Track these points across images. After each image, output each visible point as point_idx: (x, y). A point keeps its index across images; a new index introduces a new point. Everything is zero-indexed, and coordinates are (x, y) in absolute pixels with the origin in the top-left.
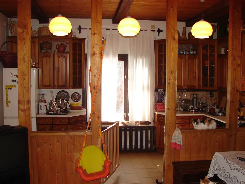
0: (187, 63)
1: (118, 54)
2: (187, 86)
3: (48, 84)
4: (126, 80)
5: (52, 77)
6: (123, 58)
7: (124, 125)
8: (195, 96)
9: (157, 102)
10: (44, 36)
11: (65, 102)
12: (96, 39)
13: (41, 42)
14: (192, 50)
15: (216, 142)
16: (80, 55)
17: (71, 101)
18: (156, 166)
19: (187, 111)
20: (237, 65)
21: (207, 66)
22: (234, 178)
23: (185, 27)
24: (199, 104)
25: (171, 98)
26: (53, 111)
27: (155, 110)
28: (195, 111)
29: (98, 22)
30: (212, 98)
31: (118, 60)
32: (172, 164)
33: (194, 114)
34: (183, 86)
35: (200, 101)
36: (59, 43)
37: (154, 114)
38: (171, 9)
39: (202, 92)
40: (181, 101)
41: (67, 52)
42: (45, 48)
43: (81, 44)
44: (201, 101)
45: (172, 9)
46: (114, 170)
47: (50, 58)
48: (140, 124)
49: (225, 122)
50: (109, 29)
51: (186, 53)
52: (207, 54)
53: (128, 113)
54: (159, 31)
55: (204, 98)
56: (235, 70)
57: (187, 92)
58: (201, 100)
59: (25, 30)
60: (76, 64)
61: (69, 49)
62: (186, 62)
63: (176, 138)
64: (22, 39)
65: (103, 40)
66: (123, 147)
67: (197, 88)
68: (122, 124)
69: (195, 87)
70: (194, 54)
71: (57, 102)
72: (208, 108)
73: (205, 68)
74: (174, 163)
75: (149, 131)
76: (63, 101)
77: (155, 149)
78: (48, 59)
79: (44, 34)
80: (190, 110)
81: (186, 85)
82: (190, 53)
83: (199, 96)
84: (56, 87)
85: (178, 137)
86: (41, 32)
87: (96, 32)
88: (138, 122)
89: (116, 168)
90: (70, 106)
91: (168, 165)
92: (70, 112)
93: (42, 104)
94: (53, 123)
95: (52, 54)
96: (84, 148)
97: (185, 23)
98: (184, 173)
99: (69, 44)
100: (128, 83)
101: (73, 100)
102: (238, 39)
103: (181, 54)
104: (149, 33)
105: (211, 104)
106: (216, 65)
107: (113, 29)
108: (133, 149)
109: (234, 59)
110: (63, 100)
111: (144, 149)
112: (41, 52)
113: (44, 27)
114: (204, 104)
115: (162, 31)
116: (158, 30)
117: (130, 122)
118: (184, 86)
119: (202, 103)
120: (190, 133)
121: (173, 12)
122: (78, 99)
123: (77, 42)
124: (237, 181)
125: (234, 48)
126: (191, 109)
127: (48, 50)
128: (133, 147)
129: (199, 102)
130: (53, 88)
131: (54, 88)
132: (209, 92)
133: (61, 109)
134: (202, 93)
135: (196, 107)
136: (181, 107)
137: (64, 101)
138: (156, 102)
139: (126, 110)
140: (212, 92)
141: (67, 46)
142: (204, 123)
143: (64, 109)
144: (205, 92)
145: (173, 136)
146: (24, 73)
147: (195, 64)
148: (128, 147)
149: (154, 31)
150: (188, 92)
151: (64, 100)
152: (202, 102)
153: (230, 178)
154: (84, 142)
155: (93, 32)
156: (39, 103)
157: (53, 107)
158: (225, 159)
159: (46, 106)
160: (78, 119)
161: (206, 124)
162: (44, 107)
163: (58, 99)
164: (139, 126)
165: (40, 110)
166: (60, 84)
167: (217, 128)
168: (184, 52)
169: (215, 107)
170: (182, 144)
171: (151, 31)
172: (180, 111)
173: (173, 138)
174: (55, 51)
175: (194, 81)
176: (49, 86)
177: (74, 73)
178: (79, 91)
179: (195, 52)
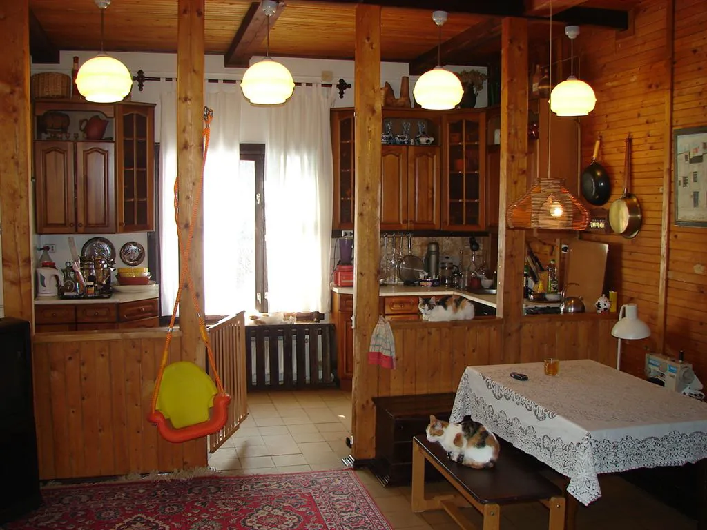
0: (413, 165)
1: (240, 144)
2: (414, 222)
3: (63, 222)
4: (260, 208)
5: (71, 200)
6: (253, 152)
7: (257, 322)
8: (433, 248)
9: (338, 264)
10: (48, 97)
11: (105, 266)
12: (190, 111)
13: (41, 113)
14: (424, 134)
15: (474, 351)
16: (142, 146)
17: (118, 263)
18: (338, 418)
19: (414, 285)
20: (521, 172)
21: (462, 175)
22: (501, 415)
23: (407, 78)
24: (443, 268)
25: (367, 247)
26: (75, 290)
27: (333, 283)
28: (432, 286)
29: (194, 71)
30: (477, 253)
31: (241, 159)
32: (372, 403)
33: (432, 291)
34: (401, 222)
35: (445, 260)
36: (89, 116)
37: (332, 293)
38: (366, 41)
39: (451, 238)
40: (399, 261)
41: (110, 140)
42: (52, 128)
43: (145, 118)
44: (450, 260)
45: (368, 41)
46: (235, 425)
47: (64, 153)
48: (297, 320)
49: (494, 306)
50: (216, 81)
51: (409, 142)
52: (460, 144)
53: (266, 293)
54: (343, 86)
55: (456, 254)
56: (516, 183)
57: (413, 239)
58: (447, 258)
59: (17, 89)
60: (132, 170)
61: (114, 130)
62: (409, 165)
63: (380, 342)
64: (11, 109)
65: (207, 114)
66: (254, 378)
67: (437, 228)
68: (253, 321)
69: (433, 224)
70: (429, 143)
71: (86, 267)
72: (464, 278)
73: (455, 179)
74: (376, 400)
75: (320, 337)
76: (101, 263)
77: (337, 380)
78: (60, 156)
79: (48, 92)
80: (422, 283)
81: (409, 220)
82: (419, 141)
83: (443, 250)
84: (81, 229)
85: (384, 340)
86: (40, 87)
87: (189, 94)
88: (292, 314)
89: (241, 421)
90: (118, 276)
91: (363, 406)
92: (118, 292)
93: (46, 272)
94: (76, 320)
95: (70, 145)
96: (165, 367)
97: (407, 65)
98: (398, 419)
99: (114, 119)
100: (264, 218)
101: (124, 262)
102: (520, 111)
103: (398, 143)
104: (317, 90)
105: (473, 267)
106: (481, 171)
107: (225, 81)
108: (280, 383)
109: (513, 157)
110: (101, 260)
111: (308, 382)
112: (39, 139)
113: (48, 74)
114: (455, 268)
115: (350, 86)
116: (339, 83)
117: (273, 313)
118: (405, 222)
119: (451, 266)
120: (411, 330)
121: (371, 50)
122: (139, 259)
123: (135, 112)
124: (507, 421)
125: (513, 131)
126: (422, 281)
127: (59, 132)
128: (281, 378)
129: (443, 263)
130: (74, 231)
131: (77, 232)
132: (469, 238)
133: (96, 285)
134: (452, 240)
135: (437, 274)
136: (399, 277)
137: (103, 265)
138: (336, 263)
139: (261, 285)
140: (476, 238)
141: (109, 124)
142: (445, 307)
143: (102, 285)
144: (458, 239)
145: (374, 336)
146: (15, 192)
147: (433, 169)
148: (268, 378)
149: (331, 85)
150: (417, 239)
151: (103, 262)
152: (451, 263)
153: (494, 417)
154: (166, 353)
155: (183, 96)
156: (38, 270)
157: (77, 279)
158: (484, 378)
159: (57, 277)
160: (140, 308)
161: (450, 308)
162: (50, 278)
163: (87, 259)
164: (295, 323)
165: (41, 288)
166: (92, 220)
167: (474, 319)
168: (404, 138)
169: (482, 276)
170: (394, 355)
171: (323, 85)
172: (396, 285)
173: (373, 342)
174: (76, 136)
175: (430, 212)
176: (64, 225)
177: (129, 193)
178: (141, 237)
179: (432, 139)
